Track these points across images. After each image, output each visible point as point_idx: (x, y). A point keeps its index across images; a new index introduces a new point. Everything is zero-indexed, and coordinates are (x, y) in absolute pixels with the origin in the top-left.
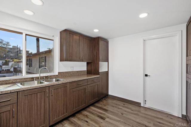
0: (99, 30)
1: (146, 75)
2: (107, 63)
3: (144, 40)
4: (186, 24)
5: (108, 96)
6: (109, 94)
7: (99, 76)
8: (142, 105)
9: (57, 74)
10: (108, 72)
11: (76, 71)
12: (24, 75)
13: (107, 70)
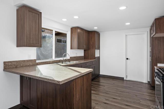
0: (98, 28)
1: (127, 59)
2: (99, 50)
3: (126, 35)
4: (150, 28)
5: (100, 76)
6: (100, 74)
7: (95, 60)
8: (125, 79)
9: (69, 58)
10: (100, 57)
11: (79, 57)
12: (54, 58)
13: (99, 56)
